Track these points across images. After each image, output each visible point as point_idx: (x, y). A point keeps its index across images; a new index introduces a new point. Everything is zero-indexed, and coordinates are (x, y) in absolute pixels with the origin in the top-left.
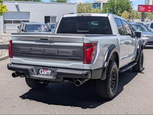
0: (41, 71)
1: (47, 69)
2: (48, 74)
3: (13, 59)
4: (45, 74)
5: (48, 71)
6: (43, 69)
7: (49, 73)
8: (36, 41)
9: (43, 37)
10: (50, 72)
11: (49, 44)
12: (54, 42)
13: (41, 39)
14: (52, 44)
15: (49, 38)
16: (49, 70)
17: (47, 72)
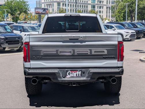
0: (69, 73)
1: (77, 71)
3: (31, 63)
4: (74, 75)
5: (78, 73)
6: (71, 71)
7: (79, 74)
8: (63, 42)
9: (74, 37)
10: (80, 73)
11: (79, 44)
12: (85, 42)
13: (70, 39)
14: (84, 44)
15: (81, 37)
16: (79, 71)
17: (77, 74)
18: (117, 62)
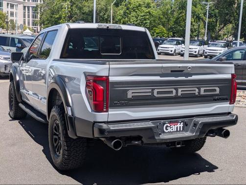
1: (177, 122)
2: (179, 130)
3: (109, 113)
4: (174, 130)
5: (178, 126)
6: (170, 123)
7: (180, 127)
9: (180, 67)
10: (182, 125)
11: (183, 78)
13: (172, 71)
16: (180, 123)
17: (177, 128)
18: (229, 105)
